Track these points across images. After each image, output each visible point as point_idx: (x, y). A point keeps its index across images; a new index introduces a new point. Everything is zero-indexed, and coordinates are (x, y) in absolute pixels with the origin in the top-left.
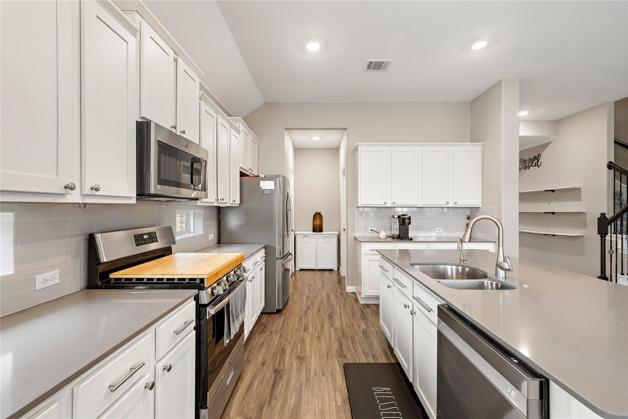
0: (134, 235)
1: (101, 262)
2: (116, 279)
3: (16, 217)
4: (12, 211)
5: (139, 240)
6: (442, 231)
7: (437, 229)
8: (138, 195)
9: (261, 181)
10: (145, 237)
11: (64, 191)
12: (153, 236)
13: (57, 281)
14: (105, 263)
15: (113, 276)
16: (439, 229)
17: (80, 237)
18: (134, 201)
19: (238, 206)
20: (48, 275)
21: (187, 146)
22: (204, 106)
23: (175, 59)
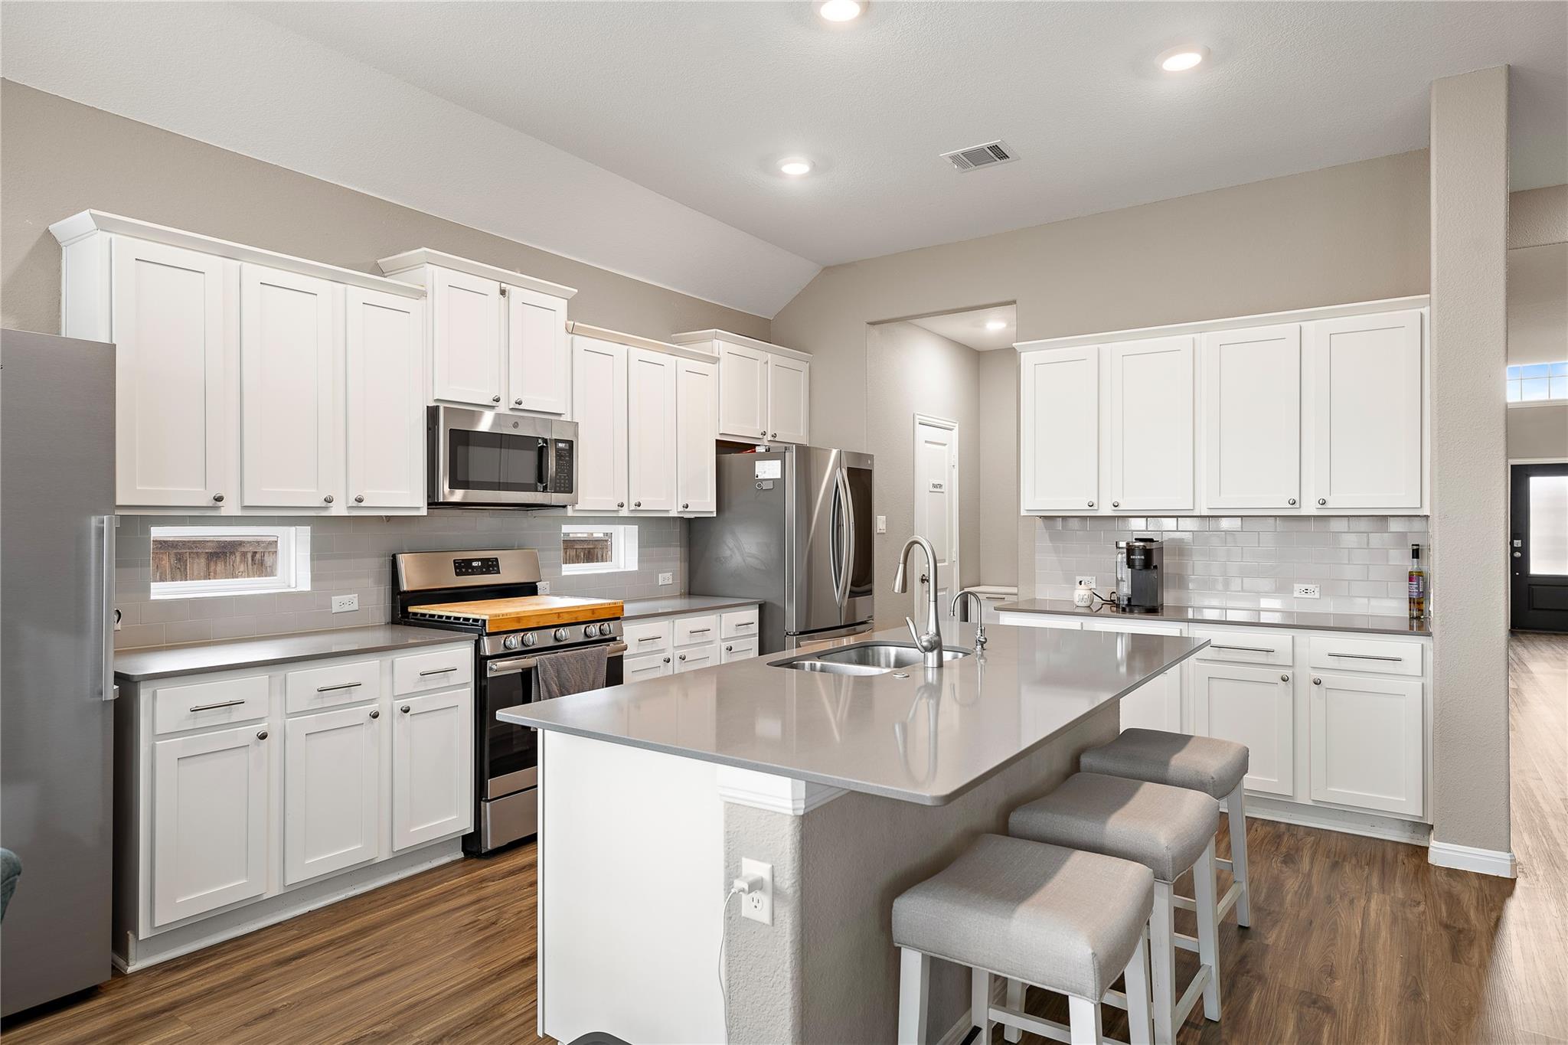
0: (454, 561)
1: (402, 590)
2: (415, 614)
3: (312, 532)
4: (308, 525)
5: (463, 567)
6: (1317, 595)
7: (1297, 586)
8: (429, 504)
9: (756, 462)
10: (475, 564)
11: (324, 504)
12: (490, 563)
13: (355, 607)
14: (404, 592)
15: (412, 609)
16: (1304, 587)
17: (383, 559)
18: (424, 512)
19: (715, 515)
20: (346, 598)
21: (516, 425)
22: (582, 342)
23: (503, 292)
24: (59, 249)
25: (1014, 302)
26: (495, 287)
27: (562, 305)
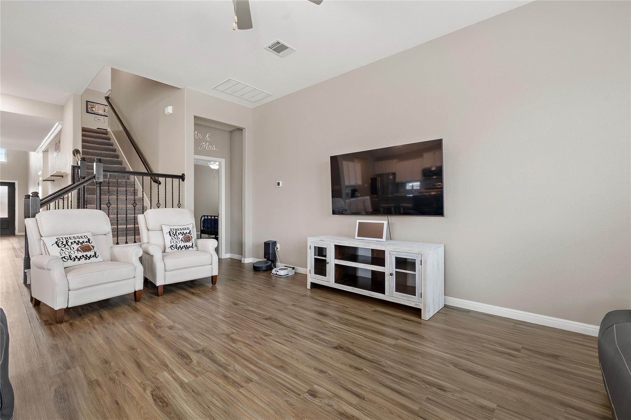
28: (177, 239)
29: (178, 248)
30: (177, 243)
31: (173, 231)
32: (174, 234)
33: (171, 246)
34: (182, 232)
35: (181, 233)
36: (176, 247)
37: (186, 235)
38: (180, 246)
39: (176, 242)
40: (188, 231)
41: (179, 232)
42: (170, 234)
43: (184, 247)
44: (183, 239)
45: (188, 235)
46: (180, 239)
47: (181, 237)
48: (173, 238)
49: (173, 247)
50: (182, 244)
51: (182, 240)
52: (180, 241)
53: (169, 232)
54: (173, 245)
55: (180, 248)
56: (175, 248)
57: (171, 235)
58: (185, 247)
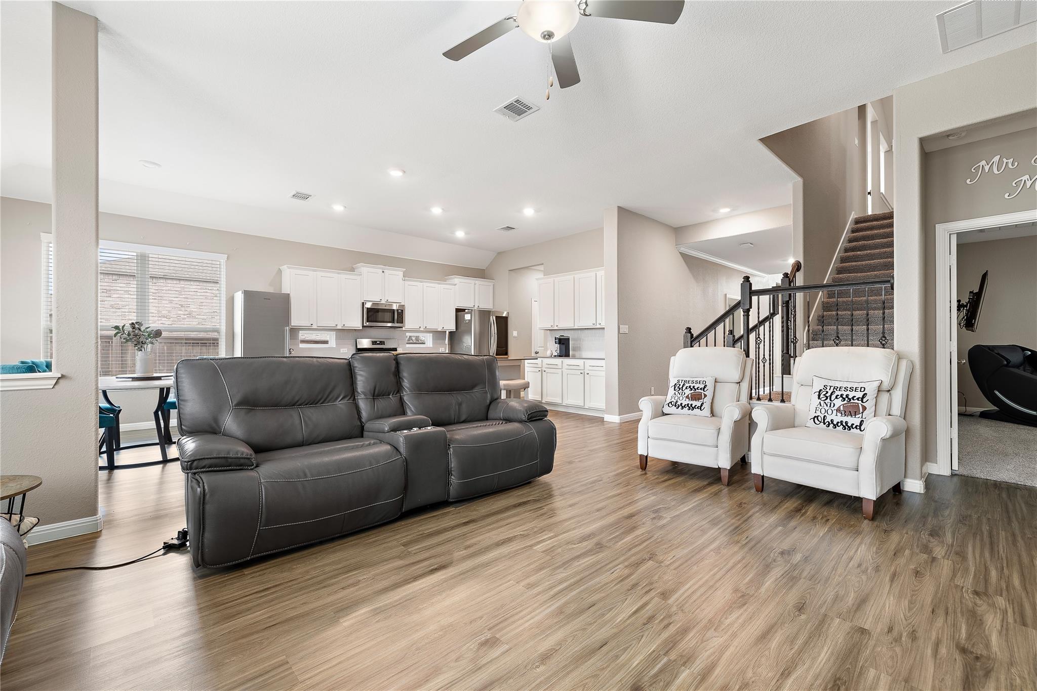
4: (336, 331)
8: (362, 326)
11: (336, 326)
12: (382, 342)
18: (361, 328)
19: (456, 331)
21: (385, 306)
22: (407, 283)
23: (383, 272)
24: (281, 272)
25: (543, 264)
26: (381, 271)
27: (401, 274)
28: (829, 406)
29: (827, 423)
30: (826, 414)
31: (828, 390)
32: (826, 396)
33: (815, 417)
34: (845, 394)
35: (842, 396)
36: (824, 420)
37: (852, 401)
38: (832, 421)
39: (826, 411)
40: (860, 395)
41: (839, 393)
42: (819, 396)
43: (839, 424)
44: (842, 409)
45: (856, 401)
46: (836, 408)
47: (838, 403)
48: (822, 403)
49: (818, 419)
50: (838, 418)
51: (838, 410)
52: (835, 412)
53: (820, 390)
54: (818, 416)
55: (832, 425)
56: (821, 422)
57: (822, 396)
58: (842, 424)
